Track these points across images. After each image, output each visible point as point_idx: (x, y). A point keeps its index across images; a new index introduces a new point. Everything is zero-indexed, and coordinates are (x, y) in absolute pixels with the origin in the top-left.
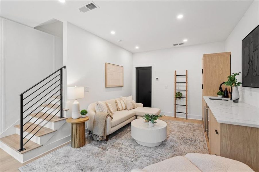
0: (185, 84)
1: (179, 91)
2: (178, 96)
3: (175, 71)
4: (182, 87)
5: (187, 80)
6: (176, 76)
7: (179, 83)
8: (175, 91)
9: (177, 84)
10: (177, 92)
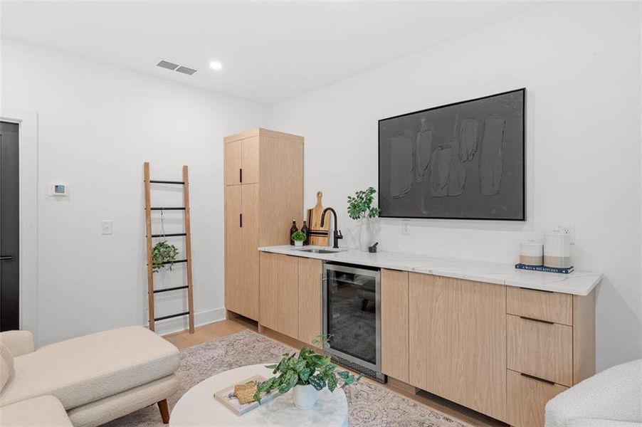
0: (180, 214)
1: (162, 240)
2: (160, 257)
3: (147, 165)
4: (173, 223)
5: (186, 200)
6: (148, 182)
7: (161, 209)
8: (149, 242)
9: (154, 214)
10: (155, 242)
